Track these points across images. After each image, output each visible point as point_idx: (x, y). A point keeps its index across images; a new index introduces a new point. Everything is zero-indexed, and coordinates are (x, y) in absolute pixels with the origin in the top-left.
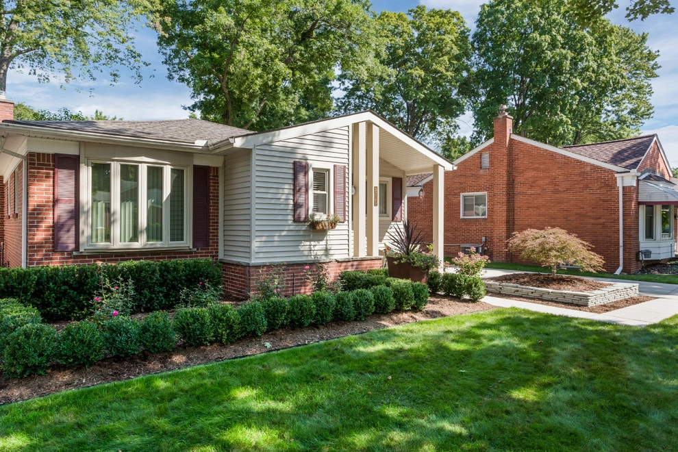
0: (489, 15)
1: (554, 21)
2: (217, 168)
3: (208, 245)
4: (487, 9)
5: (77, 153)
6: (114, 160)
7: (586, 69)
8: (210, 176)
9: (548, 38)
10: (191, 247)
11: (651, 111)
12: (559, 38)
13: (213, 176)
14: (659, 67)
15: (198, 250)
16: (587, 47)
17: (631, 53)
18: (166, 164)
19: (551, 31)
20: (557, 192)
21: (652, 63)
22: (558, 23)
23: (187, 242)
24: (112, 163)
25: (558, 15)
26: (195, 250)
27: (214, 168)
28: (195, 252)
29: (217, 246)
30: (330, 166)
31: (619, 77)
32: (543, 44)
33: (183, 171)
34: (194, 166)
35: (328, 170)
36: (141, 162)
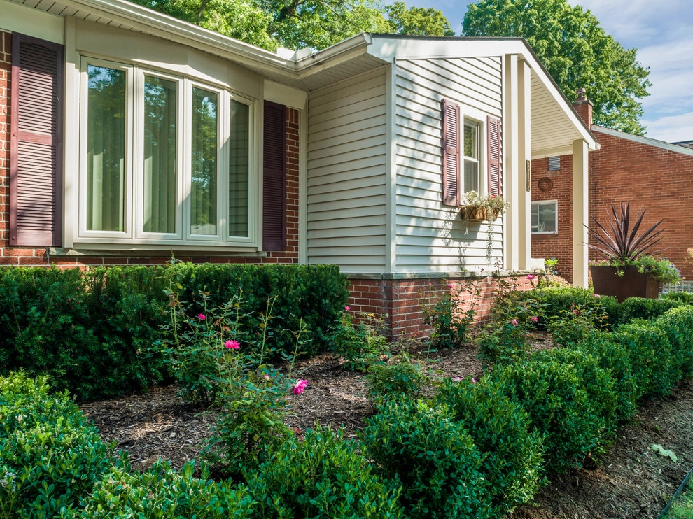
0: (479, 15)
1: (551, 25)
2: (296, 112)
3: (283, 248)
4: (476, 8)
5: (59, 41)
6: (133, 65)
7: (584, 81)
8: (286, 125)
9: (545, 42)
10: (260, 249)
11: (644, 132)
12: (556, 44)
13: (291, 125)
14: (650, 86)
15: (268, 255)
16: (585, 56)
17: (622, 68)
18: (223, 88)
19: (547, 35)
20: (660, 197)
21: (644, 80)
22: (554, 27)
23: (253, 240)
24: (130, 70)
25: (554, 19)
26: (265, 254)
27: (292, 110)
28: (264, 257)
29: (297, 249)
30: (481, 117)
31: (616, 92)
32: (541, 50)
33: (247, 107)
34: (265, 101)
35: (479, 124)
36: (183, 76)
